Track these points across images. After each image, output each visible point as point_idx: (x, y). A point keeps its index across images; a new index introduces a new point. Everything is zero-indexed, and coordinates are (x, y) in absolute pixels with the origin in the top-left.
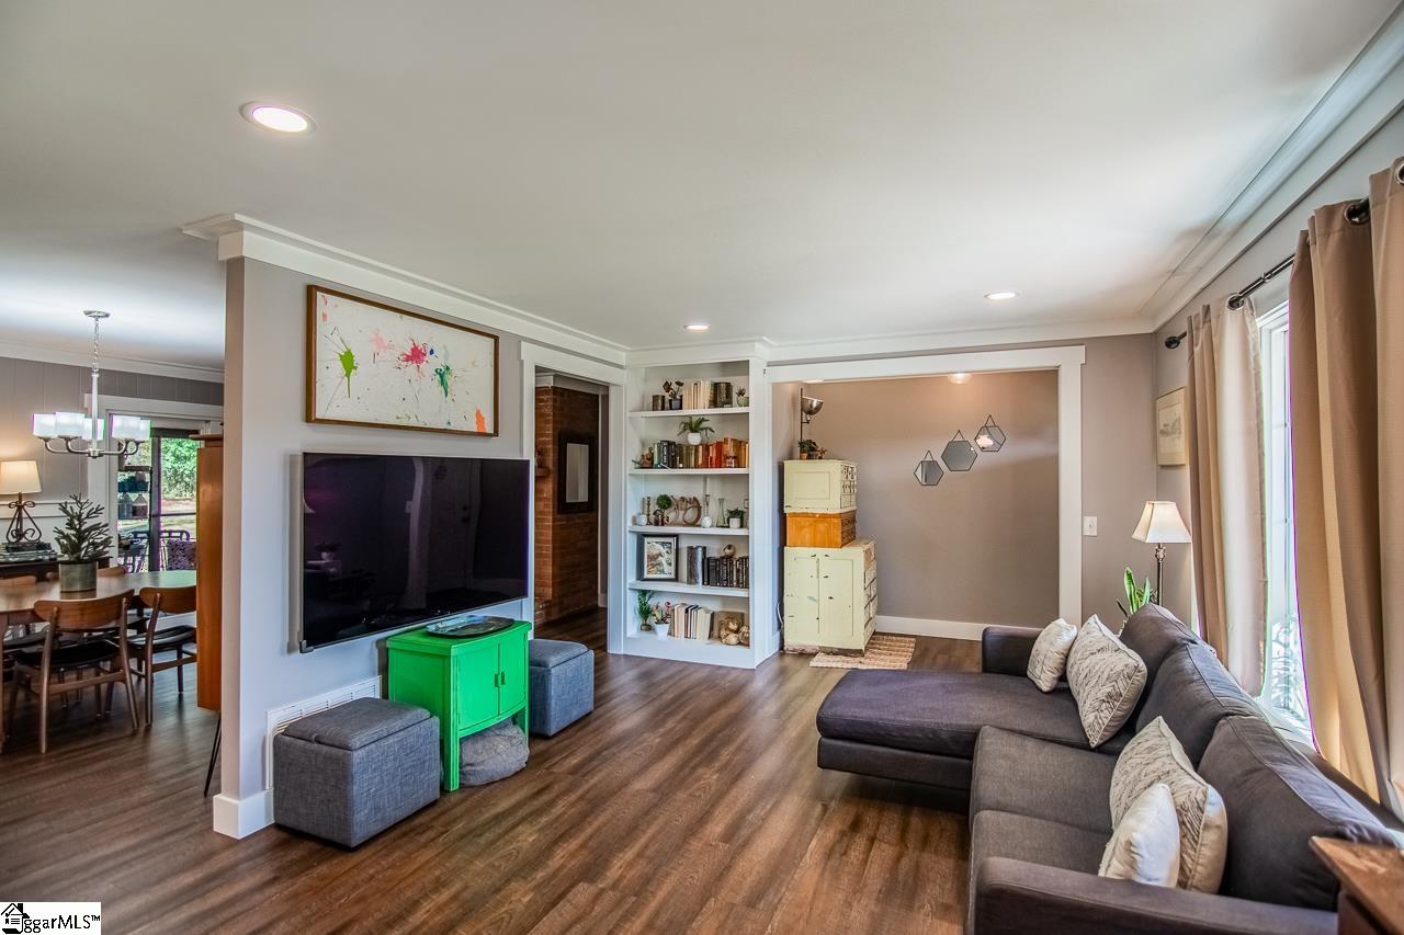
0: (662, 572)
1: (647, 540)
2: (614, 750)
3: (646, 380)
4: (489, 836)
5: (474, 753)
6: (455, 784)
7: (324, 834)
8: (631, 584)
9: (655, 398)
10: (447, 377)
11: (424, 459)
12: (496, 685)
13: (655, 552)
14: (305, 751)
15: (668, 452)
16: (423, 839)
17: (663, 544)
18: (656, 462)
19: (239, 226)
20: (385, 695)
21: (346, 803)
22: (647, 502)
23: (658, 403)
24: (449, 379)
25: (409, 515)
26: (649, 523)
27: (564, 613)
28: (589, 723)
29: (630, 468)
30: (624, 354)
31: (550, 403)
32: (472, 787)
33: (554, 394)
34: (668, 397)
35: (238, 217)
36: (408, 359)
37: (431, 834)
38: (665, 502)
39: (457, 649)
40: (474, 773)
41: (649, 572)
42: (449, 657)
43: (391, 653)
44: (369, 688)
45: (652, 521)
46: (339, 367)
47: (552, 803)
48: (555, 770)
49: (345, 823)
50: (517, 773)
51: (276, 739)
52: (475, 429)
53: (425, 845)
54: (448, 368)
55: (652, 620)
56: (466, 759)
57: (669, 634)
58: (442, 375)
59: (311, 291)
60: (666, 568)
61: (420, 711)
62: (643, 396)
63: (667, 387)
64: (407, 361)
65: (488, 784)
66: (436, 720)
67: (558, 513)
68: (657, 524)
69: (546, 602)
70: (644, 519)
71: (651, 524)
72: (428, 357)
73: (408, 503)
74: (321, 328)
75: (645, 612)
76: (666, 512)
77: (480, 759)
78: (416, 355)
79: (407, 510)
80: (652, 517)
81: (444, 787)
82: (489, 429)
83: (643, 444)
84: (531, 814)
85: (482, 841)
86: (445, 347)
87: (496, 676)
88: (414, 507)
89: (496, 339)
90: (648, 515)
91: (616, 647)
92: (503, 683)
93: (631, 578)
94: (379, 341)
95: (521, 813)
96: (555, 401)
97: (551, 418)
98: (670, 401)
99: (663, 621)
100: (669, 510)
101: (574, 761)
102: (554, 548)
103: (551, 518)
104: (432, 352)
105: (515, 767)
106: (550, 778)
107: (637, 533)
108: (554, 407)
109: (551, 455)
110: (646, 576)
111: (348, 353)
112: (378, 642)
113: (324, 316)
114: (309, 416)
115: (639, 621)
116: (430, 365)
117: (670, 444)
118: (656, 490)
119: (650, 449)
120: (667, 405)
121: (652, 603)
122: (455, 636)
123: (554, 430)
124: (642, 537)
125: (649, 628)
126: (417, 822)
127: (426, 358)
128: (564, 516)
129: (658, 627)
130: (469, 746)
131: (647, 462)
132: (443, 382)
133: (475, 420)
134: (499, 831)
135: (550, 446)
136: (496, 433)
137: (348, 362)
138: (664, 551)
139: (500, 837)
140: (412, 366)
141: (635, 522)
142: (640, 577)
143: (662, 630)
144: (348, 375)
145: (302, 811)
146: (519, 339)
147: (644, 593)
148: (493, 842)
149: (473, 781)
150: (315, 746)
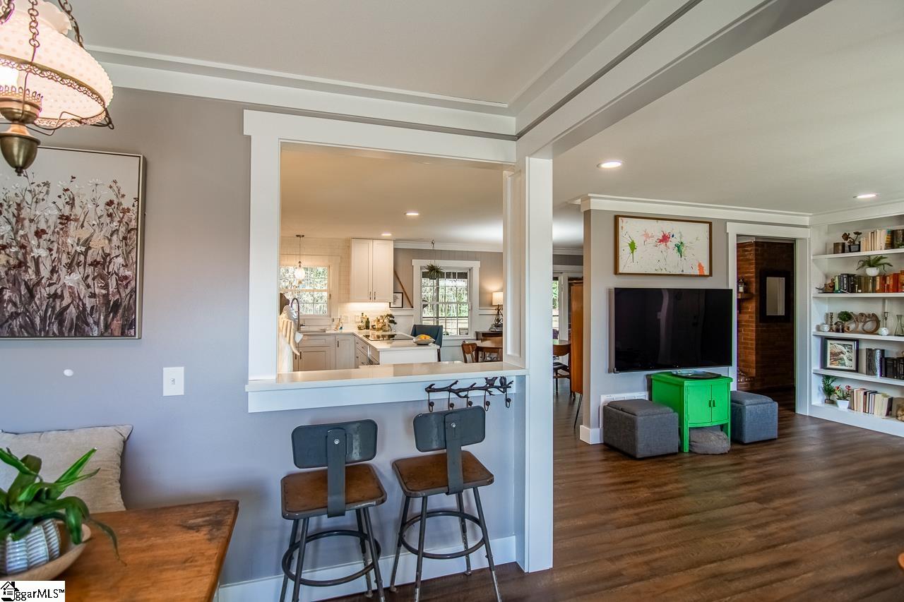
0: (844, 364)
1: (829, 342)
2: (789, 459)
3: (828, 233)
4: (705, 473)
5: (697, 436)
6: (686, 449)
7: (624, 449)
8: (814, 370)
9: (836, 245)
10: (681, 248)
11: (669, 290)
12: (710, 406)
13: (837, 351)
14: (617, 413)
15: (848, 281)
16: (670, 465)
17: (844, 345)
18: (837, 288)
19: (590, 198)
20: (650, 398)
21: (634, 439)
22: (829, 316)
23: (839, 248)
24: (683, 249)
25: (659, 320)
26: (831, 330)
27: (766, 387)
28: (773, 444)
29: (814, 292)
30: (808, 218)
31: (753, 252)
32: (695, 453)
33: (756, 246)
34: (846, 242)
35: (589, 195)
36: (661, 241)
37: (673, 464)
38: (846, 316)
39: (686, 383)
40: (697, 447)
41: (831, 364)
42: (683, 386)
43: (653, 381)
44: (643, 395)
45: (834, 329)
46: (628, 249)
47: (742, 470)
48: (746, 458)
49: (634, 447)
50: (722, 454)
51: (604, 407)
52: (697, 273)
53: (671, 467)
54: (682, 243)
55: (834, 397)
56: (692, 439)
57: (849, 408)
58: (679, 247)
59: (616, 218)
60: (847, 362)
61: (668, 408)
62: (826, 244)
63: (846, 236)
65: (704, 454)
66: (676, 414)
67: (760, 322)
68: (838, 331)
69: (750, 378)
70: (826, 328)
71: (833, 331)
72: (671, 239)
73: (659, 313)
74: (621, 233)
75: (828, 391)
76: (847, 323)
77: (700, 440)
78: (665, 239)
79: (658, 317)
80: (834, 327)
81: (681, 448)
82: (707, 273)
83: (827, 277)
84: (729, 471)
85: (700, 473)
86: (680, 233)
87: (710, 402)
88: (663, 315)
89: (710, 224)
90: (831, 325)
91: (803, 409)
92: (714, 406)
93: (816, 366)
94: (647, 235)
95: (722, 470)
96: (756, 250)
97: (754, 261)
98: (849, 246)
99: (844, 398)
100: (849, 322)
101: (759, 457)
102: (757, 344)
103: (754, 325)
104: (673, 236)
105: (721, 451)
106: (742, 461)
107: (822, 337)
108: (756, 255)
109: (754, 284)
110: (829, 366)
111: (633, 242)
112: (647, 375)
113: (622, 227)
114: (616, 272)
115: (823, 397)
116: (672, 242)
117: (849, 276)
118: (838, 308)
119: (833, 280)
120: (847, 249)
121: (834, 385)
122: (687, 378)
123: (756, 268)
124: (825, 340)
125: (833, 402)
126: (667, 458)
127: (670, 240)
128: (764, 324)
129: (839, 402)
130: (694, 432)
131: (829, 289)
132: (679, 250)
133: (698, 268)
134: (709, 472)
135: (754, 279)
136: (711, 274)
137: (632, 246)
138: (845, 350)
139: (710, 474)
140: (663, 245)
141: (818, 328)
142: (824, 365)
143: (843, 405)
144: (632, 252)
145: (615, 438)
146: (725, 221)
147: (828, 377)
148: (706, 475)
149: (696, 450)
150: (621, 412)
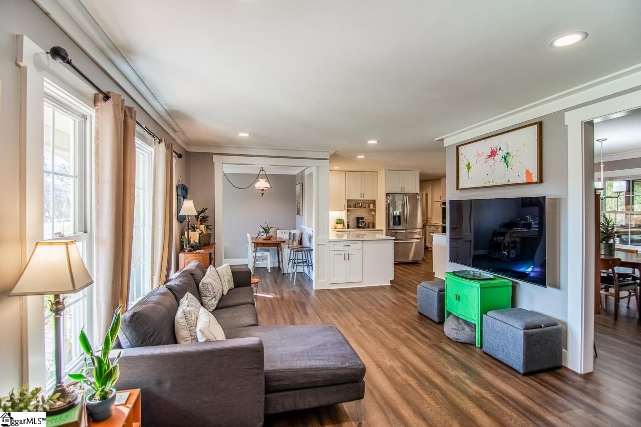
12: (456, 299)
24: (509, 159)
46: (466, 169)
52: (525, 181)
54: (508, 153)
58: (505, 158)
59: (457, 148)
64: (489, 158)
74: (461, 158)
78: (493, 153)
82: (536, 179)
86: (506, 144)
87: (456, 295)
89: (540, 123)
92: (459, 300)
94: (478, 155)
104: (500, 149)
113: (461, 153)
114: (457, 188)
127: (497, 153)
132: (506, 161)
133: (525, 177)
136: (541, 180)
137: (469, 166)
140: (492, 160)
144: (468, 172)
